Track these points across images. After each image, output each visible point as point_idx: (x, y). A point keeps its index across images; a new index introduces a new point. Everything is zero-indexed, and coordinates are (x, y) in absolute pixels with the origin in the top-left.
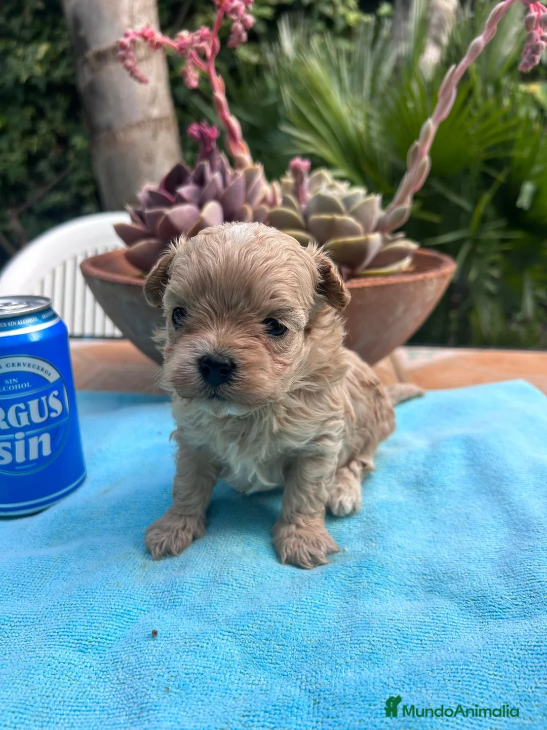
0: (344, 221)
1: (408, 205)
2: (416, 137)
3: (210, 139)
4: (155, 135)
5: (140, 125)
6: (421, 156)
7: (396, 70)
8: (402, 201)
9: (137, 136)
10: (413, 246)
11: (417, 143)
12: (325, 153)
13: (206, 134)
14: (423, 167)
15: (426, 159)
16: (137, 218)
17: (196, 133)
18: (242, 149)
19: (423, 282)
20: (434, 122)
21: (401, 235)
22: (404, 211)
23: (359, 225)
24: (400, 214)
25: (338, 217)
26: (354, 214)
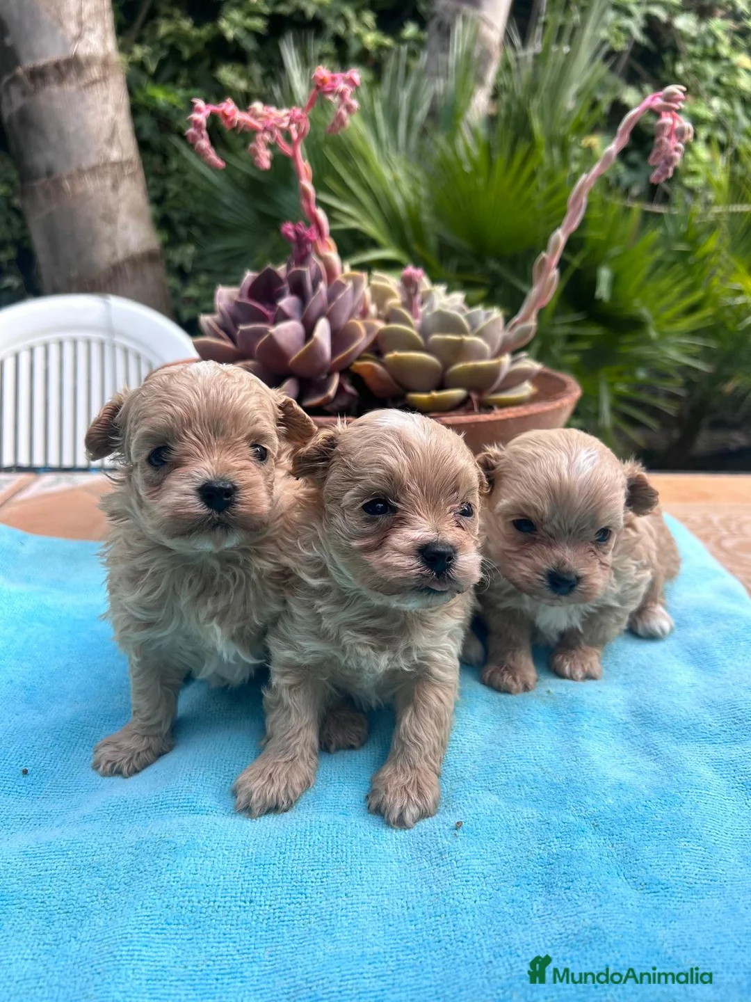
0: (473, 342)
1: (532, 323)
2: (545, 248)
3: (308, 241)
4: (115, 187)
5: (93, 170)
6: (549, 270)
7: (432, 114)
8: (526, 319)
9: (90, 185)
10: (537, 366)
11: (544, 254)
12: (370, 228)
13: (304, 235)
14: (552, 282)
15: (555, 273)
16: (222, 333)
17: (291, 234)
18: (329, 247)
19: (560, 410)
20: (564, 232)
21: (524, 354)
22: (529, 330)
23: (487, 347)
24: (525, 332)
25: (467, 338)
26: (481, 334)
